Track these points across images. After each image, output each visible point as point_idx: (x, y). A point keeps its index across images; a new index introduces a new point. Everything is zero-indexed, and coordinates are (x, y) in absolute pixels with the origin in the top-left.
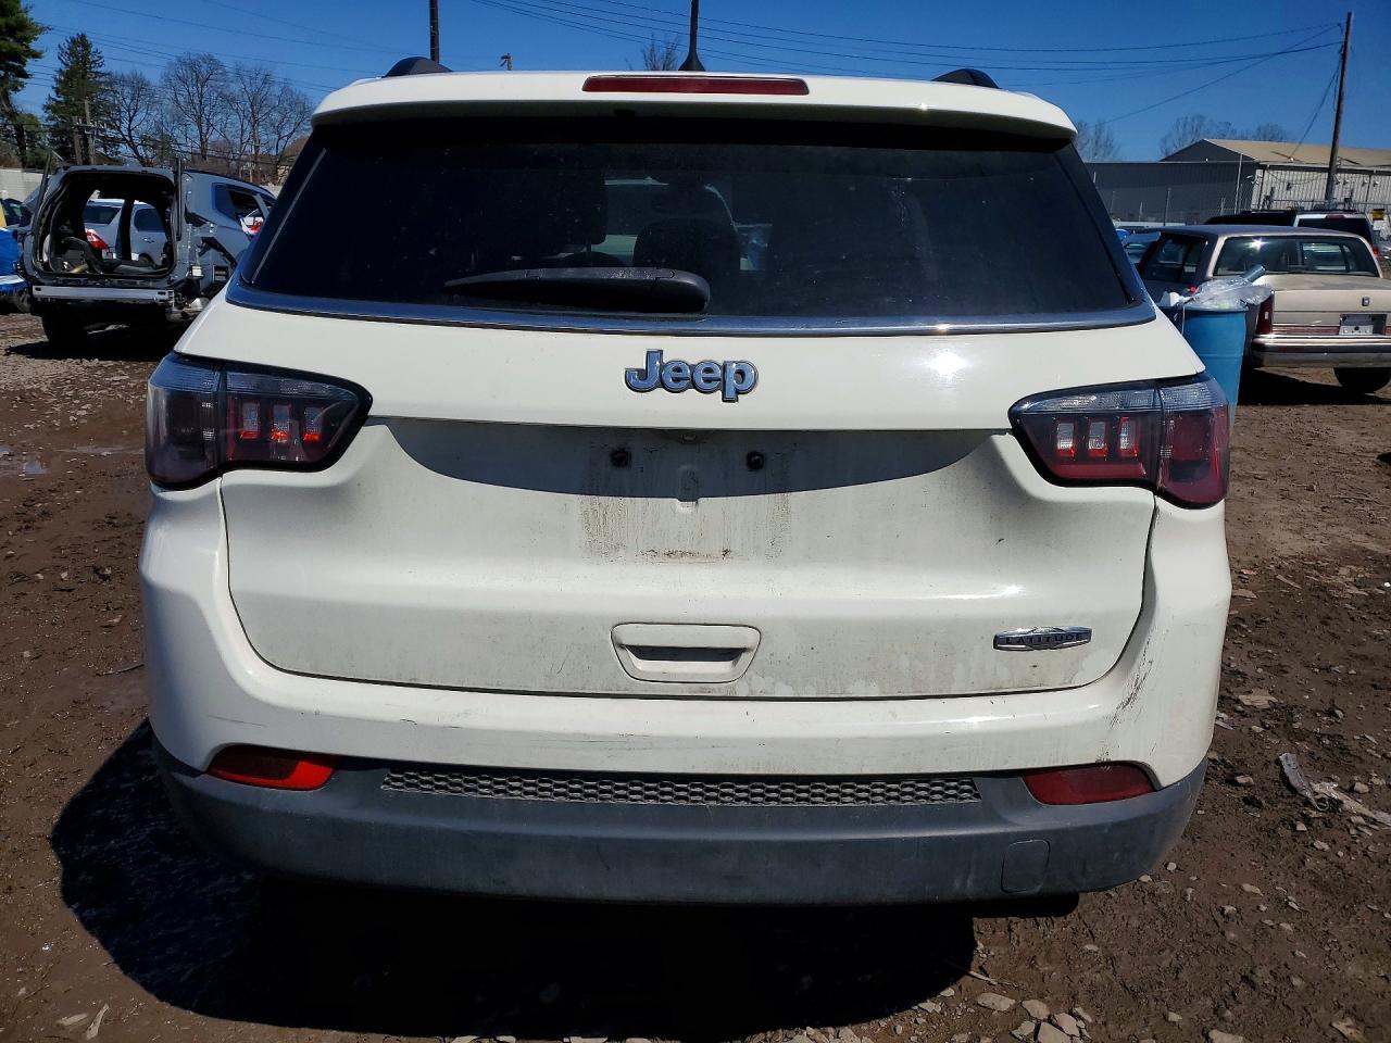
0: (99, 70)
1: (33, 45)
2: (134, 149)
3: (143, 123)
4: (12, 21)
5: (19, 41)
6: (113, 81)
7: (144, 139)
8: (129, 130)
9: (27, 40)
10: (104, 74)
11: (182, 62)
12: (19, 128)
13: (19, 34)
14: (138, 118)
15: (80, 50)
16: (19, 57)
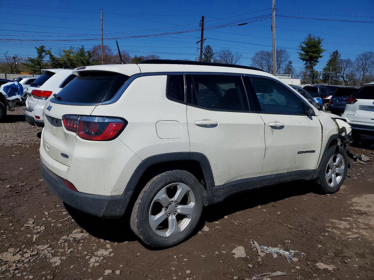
0: (339, 59)
1: (321, 55)
2: (343, 78)
3: (347, 71)
4: (317, 49)
5: (318, 54)
6: (342, 61)
7: (347, 75)
8: (343, 73)
9: (320, 53)
10: (340, 60)
11: (362, 55)
12: (313, 74)
13: (318, 52)
14: (346, 70)
15: (336, 54)
16: (317, 58)
